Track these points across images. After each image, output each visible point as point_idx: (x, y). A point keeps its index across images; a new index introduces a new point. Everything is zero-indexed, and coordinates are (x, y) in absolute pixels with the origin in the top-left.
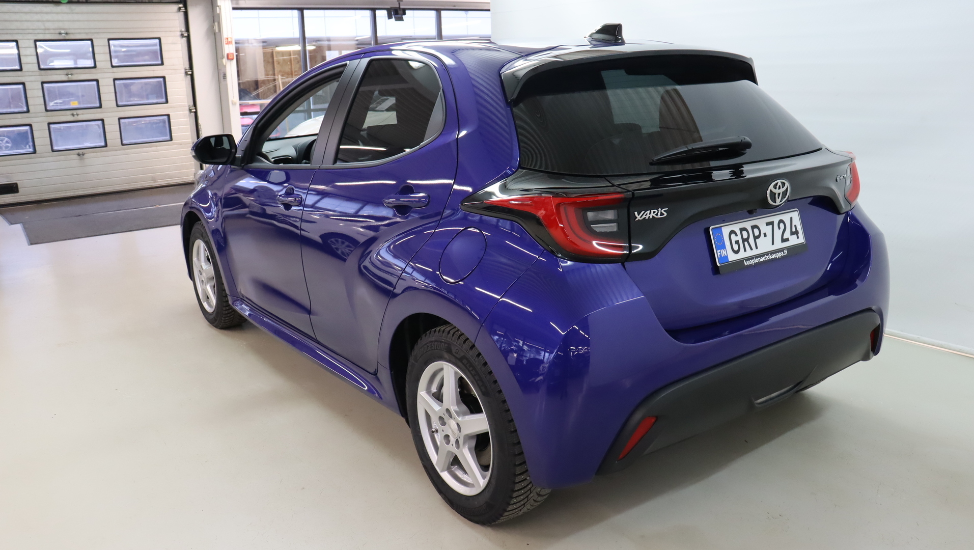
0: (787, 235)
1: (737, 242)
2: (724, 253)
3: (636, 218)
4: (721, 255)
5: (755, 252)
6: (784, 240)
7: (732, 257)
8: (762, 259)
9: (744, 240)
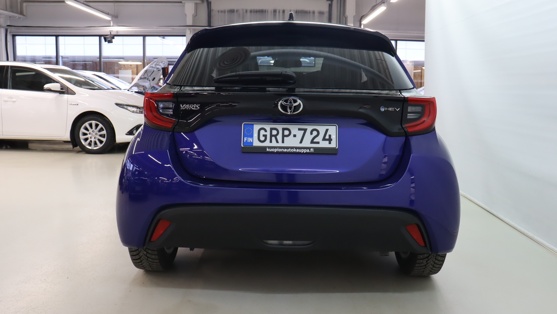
0: (319, 139)
1: (265, 136)
2: (250, 140)
3: (181, 108)
4: (246, 141)
5: (280, 144)
6: (312, 142)
7: (256, 143)
8: (285, 150)
9: (271, 136)
